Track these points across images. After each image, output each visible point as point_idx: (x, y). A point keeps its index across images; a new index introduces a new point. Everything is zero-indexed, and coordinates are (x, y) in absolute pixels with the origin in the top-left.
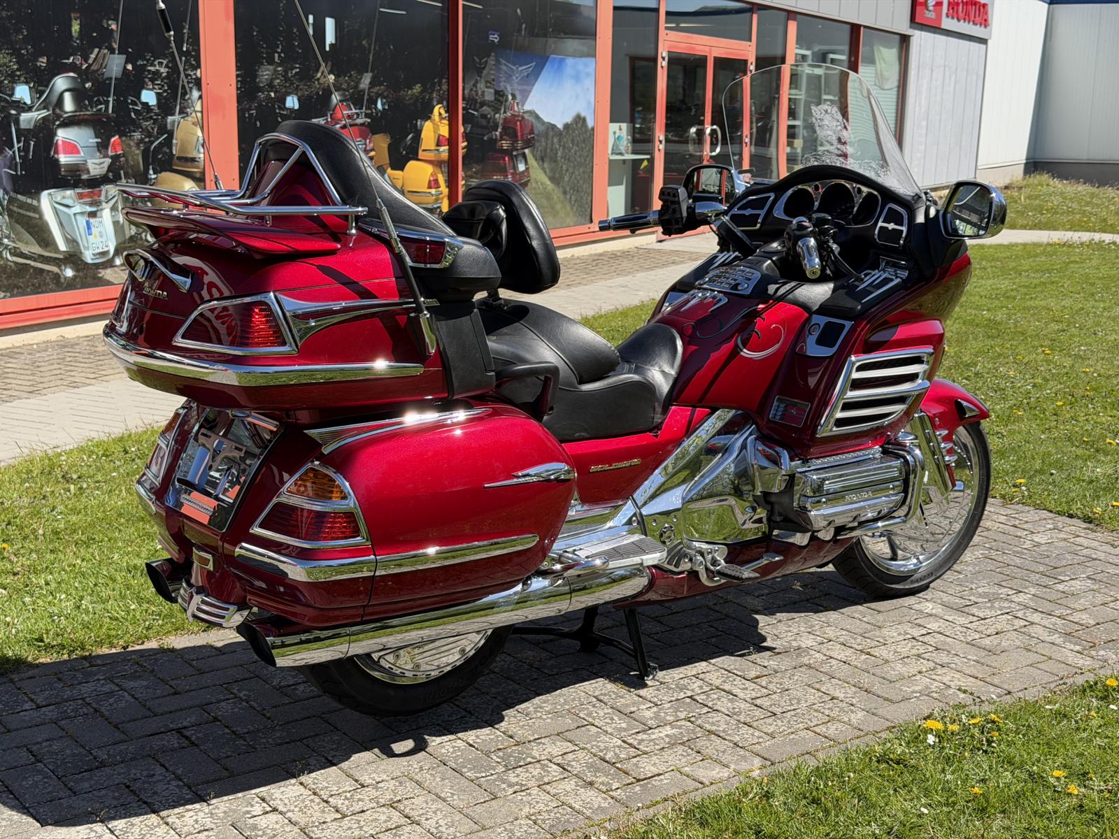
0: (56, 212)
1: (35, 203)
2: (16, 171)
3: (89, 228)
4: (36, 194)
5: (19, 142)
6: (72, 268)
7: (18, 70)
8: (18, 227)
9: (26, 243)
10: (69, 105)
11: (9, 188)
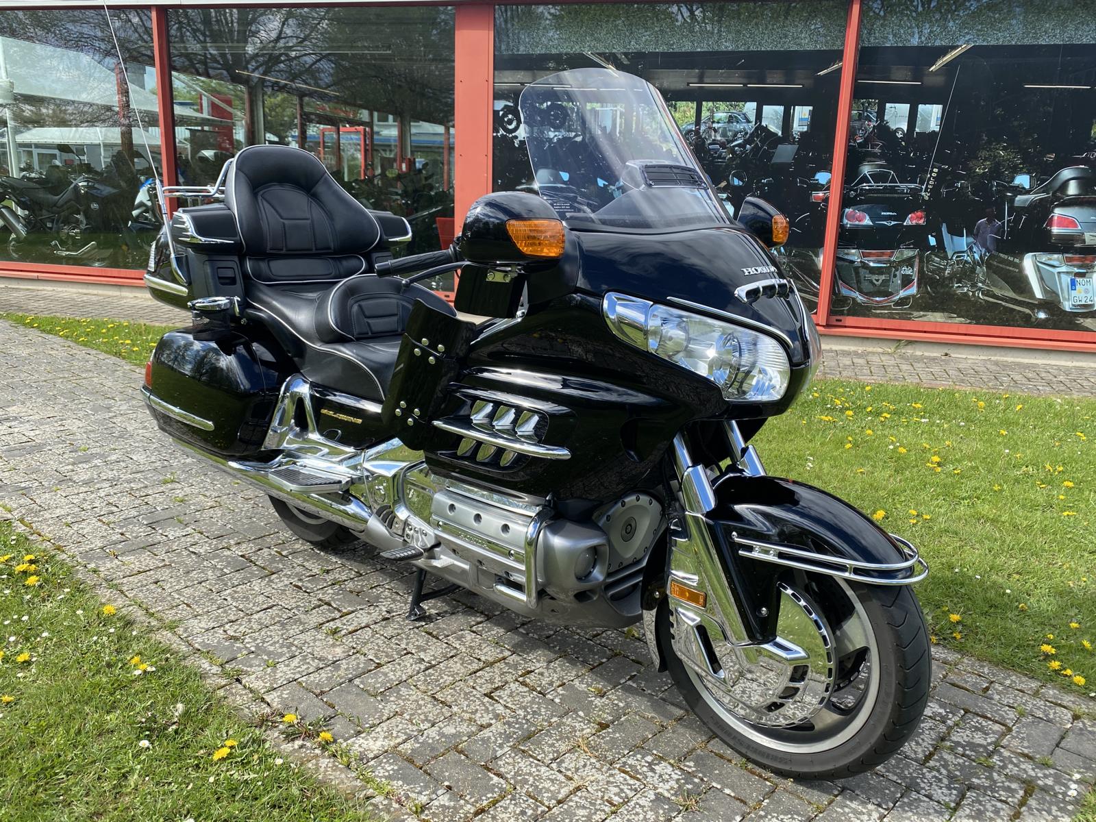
0: (1038, 269)
1: (1017, 260)
2: (1002, 237)
3: (1073, 283)
4: (1021, 254)
5: (1009, 216)
6: (1045, 312)
7: (1020, 164)
8: (996, 277)
9: (1001, 288)
10: (1073, 189)
11: (991, 247)
